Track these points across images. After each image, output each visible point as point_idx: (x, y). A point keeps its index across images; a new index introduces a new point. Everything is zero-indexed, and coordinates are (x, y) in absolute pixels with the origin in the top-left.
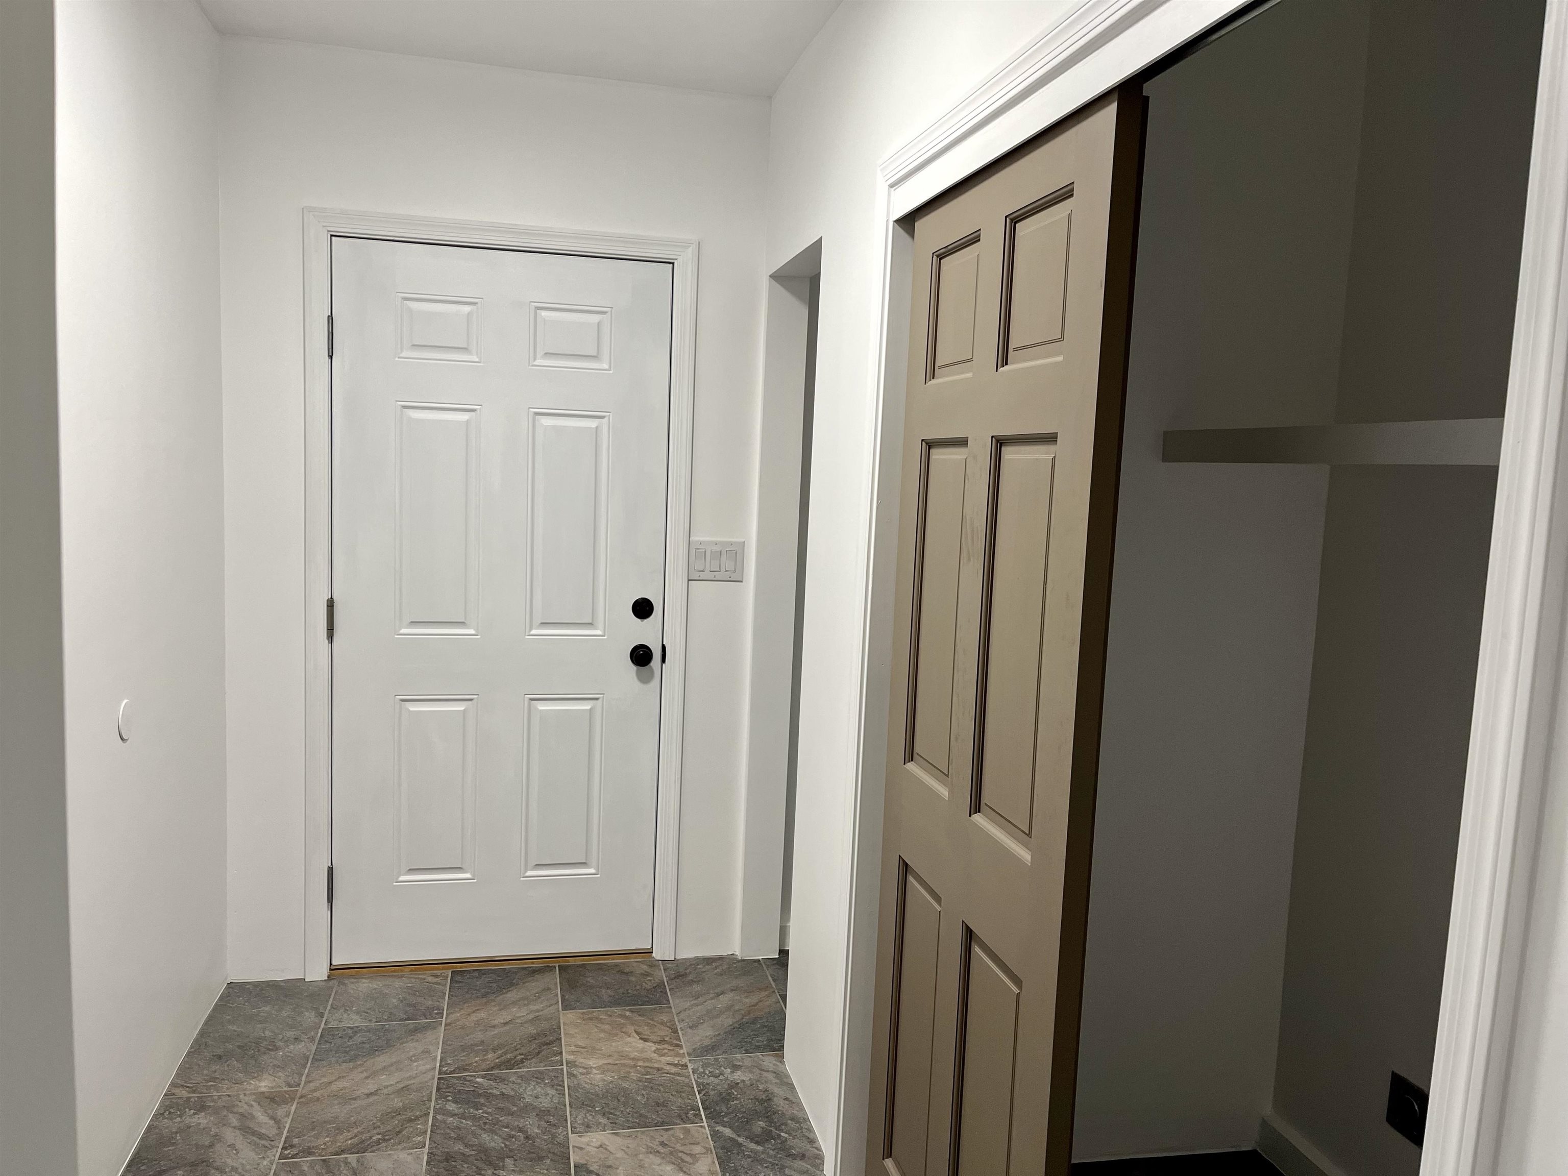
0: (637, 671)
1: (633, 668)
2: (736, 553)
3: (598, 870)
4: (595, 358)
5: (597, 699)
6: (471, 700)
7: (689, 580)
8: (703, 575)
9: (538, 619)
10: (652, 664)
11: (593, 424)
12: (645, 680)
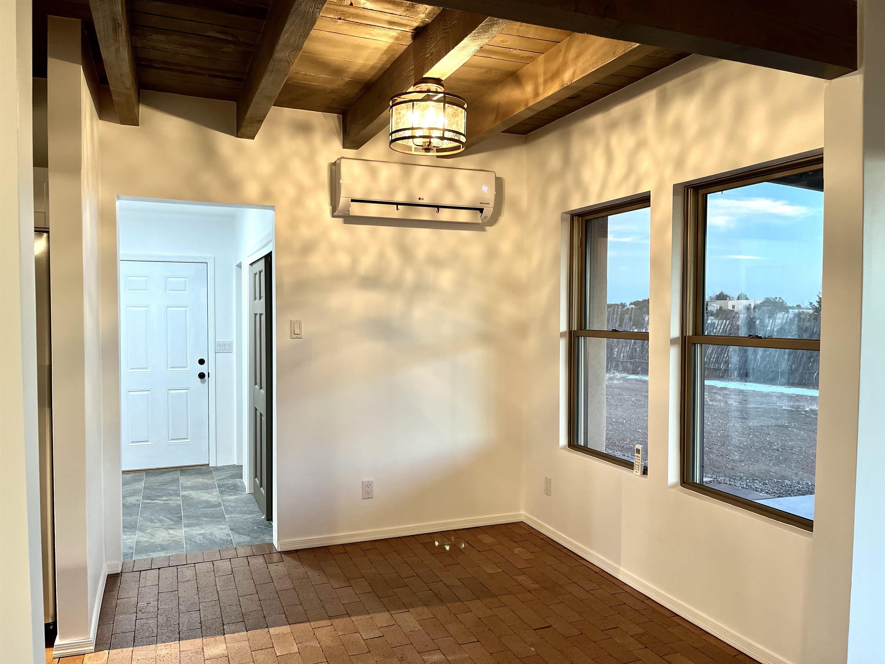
0: (201, 381)
1: (200, 379)
2: (230, 344)
3: (191, 440)
4: (185, 290)
5: (189, 389)
6: (150, 391)
7: (215, 353)
8: (220, 351)
9: (169, 366)
10: (205, 378)
11: (184, 309)
12: (203, 383)
